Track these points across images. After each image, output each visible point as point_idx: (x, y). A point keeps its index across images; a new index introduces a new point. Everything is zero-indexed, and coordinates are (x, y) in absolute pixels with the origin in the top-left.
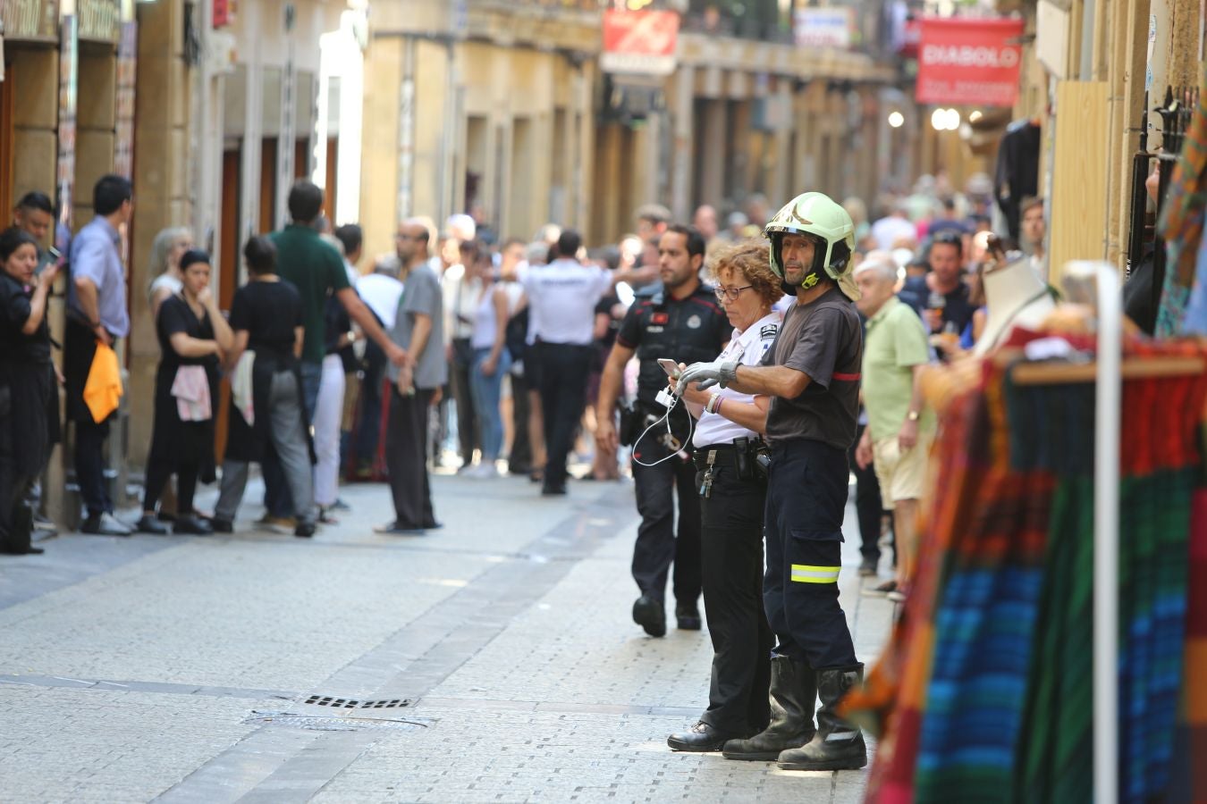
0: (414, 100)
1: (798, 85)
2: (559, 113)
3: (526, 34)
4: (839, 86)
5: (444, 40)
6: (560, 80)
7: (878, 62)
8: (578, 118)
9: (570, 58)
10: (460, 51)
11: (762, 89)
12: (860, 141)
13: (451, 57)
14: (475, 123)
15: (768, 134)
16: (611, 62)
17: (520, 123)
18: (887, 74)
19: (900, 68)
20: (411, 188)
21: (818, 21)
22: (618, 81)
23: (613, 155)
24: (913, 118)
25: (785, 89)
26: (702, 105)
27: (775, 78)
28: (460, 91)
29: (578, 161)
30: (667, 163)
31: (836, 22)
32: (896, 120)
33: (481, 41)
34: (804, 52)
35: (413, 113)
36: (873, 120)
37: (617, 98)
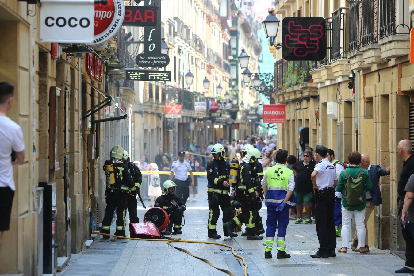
0: (134, 127)
1: (194, 120)
2: (158, 127)
3: (154, 111)
4: (200, 120)
5: (140, 113)
6: (157, 121)
7: (207, 115)
8: (160, 129)
9: (159, 116)
10: (144, 115)
11: (188, 121)
12: (204, 132)
13: (142, 117)
14: (146, 130)
15: (189, 131)
16: (167, 116)
17: (152, 130)
18: (208, 116)
19: (210, 115)
20: (134, 147)
21: (199, 105)
22: (168, 120)
23: (166, 137)
24: (212, 126)
25: (192, 120)
26: (179, 124)
27: (190, 118)
28: (143, 124)
29: (160, 139)
30: (174, 138)
31: (203, 105)
32: (208, 127)
33: (146, 112)
34: (196, 112)
35: (134, 130)
36: (205, 126)
37: (168, 124)
